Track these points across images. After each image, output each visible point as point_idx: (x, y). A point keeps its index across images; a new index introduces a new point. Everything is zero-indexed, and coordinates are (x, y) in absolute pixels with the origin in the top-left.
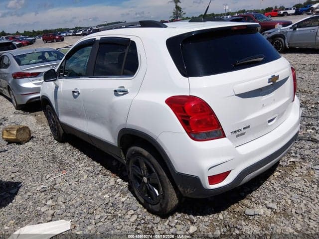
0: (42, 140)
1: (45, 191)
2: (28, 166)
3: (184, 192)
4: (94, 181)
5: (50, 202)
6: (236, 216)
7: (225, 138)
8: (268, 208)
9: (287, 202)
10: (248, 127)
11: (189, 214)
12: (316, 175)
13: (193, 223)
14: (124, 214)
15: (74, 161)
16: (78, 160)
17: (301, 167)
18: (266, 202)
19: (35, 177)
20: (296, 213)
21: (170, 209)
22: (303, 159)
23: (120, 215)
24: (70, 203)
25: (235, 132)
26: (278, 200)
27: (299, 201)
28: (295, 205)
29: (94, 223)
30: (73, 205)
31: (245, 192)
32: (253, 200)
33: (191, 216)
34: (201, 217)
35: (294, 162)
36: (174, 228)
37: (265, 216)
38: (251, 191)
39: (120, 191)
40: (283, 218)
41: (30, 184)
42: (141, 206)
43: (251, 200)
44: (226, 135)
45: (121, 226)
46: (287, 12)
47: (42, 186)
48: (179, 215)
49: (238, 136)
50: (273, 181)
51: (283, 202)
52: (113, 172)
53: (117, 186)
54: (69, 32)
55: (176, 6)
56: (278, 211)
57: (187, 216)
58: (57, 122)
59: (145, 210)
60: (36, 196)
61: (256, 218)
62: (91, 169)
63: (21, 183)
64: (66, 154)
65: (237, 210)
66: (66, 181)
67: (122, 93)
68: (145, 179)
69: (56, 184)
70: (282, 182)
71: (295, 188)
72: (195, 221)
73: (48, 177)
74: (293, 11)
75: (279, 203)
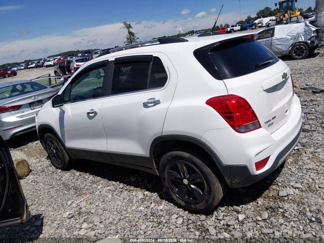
0: (43, 171)
1: (73, 216)
2: (41, 198)
3: (231, 183)
4: (122, 198)
5: (85, 225)
6: (272, 200)
7: (261, 129)
8: (295, 188)
9: (308, 181)
10: (275, 117)
11: (232, 206)
12: (321, 156)
13: (238, 212)
14: (168, 220)
15: (89, 184)
16: (93, 182)
17: (306, 153)
18: (291, 184)
19: (55, 206)
20: (319, 187)
21: (216, 204)
22: (303, 146)
23: (164, 221)
24: (108, 221)
25: (267, 122)
26: (300, 180)
27: (318, 178)
28: (316, 181)
29: (143, 233)
30: (111, 223)
31: (270, 180)
32: (280, 184)
33: (235, 207)
34: (244, 206)
35: (298, 149)
36: (223, 220)
37: (295, 195)
38: (275, 178)
39: (152, 201)
40: (311, 194)
41: (52, 213)
42: (181, 210)
43: (278, 185)
44: (262, 126)
45: (171, 230)
46: (233, 29)
47: (68, 213)
48: (223, 209)
49: (269, 126)
50: (289, 167)
51: (306, 181)
52: (136, 186)
53: (147, 198)
54: (21, 66)
55: (129, 31)
56: (304, 189)
57: (231, 208)
58: (61, 149)
59: (187, 212)
60: (67, 223)
61: (290, 198)
62: (111, 188)
63: (41, 215)
64: (77, 180)
65: (271, 195)
66: (90, 203)
67: (153, 104)
68: (186, 181)
69: (81, 208)
70: (297, 167)
71: (310, 169)
72: (240, 210)
73: (69, 203)
74: (238, 28)
75: (302, 183)
